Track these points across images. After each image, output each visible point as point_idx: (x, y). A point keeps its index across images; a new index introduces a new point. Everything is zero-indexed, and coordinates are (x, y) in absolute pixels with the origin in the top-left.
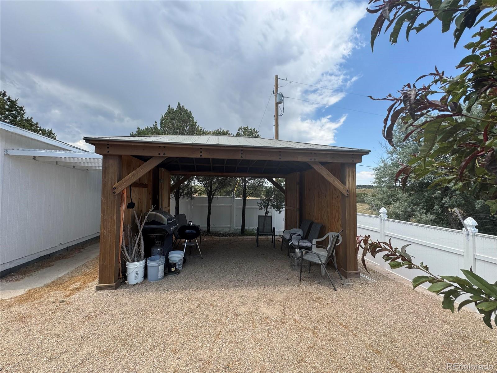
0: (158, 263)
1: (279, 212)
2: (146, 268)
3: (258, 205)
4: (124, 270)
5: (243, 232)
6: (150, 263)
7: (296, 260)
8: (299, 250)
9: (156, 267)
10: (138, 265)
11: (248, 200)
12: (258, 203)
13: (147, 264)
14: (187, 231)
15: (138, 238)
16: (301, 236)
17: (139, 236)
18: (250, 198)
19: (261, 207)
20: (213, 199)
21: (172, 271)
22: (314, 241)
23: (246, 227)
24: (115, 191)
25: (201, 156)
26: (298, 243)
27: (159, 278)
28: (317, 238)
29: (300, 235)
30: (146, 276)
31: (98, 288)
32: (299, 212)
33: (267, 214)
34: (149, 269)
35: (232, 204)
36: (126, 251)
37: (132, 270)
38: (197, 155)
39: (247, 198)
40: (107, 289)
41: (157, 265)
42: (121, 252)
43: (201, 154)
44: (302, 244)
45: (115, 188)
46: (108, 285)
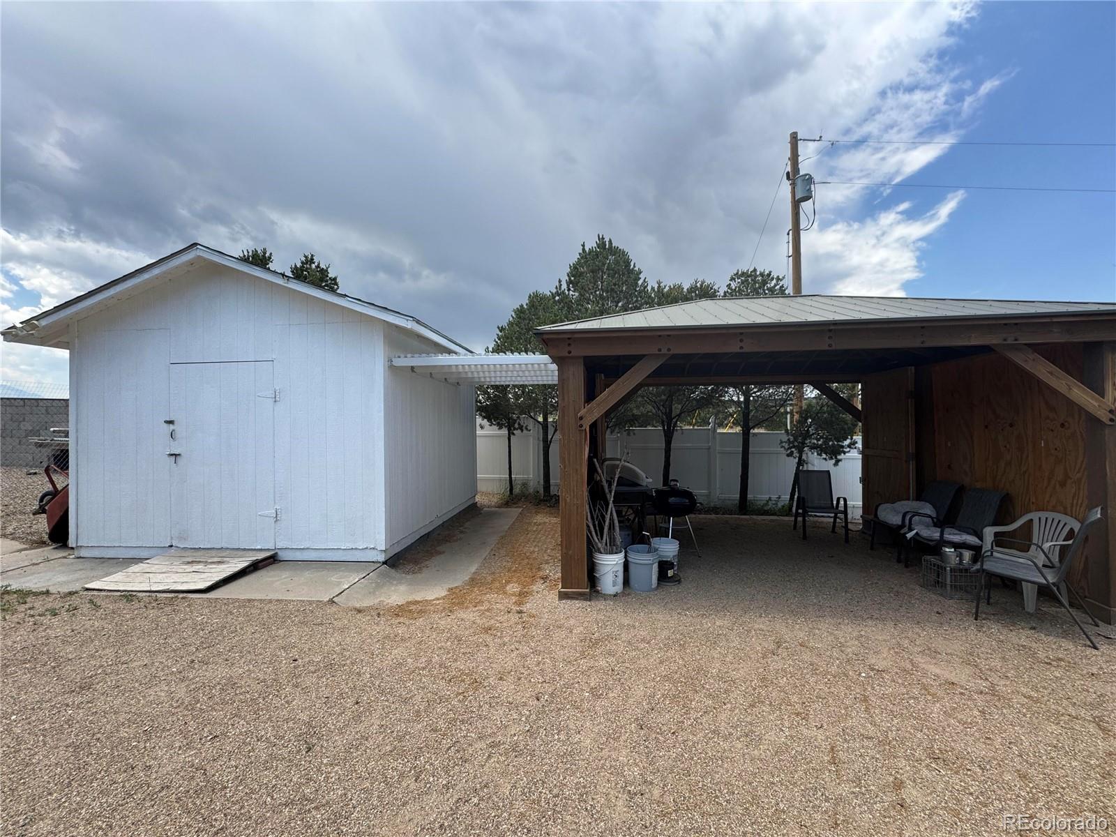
0: (652, 559)
1: (833, 461)
2: (626, 566)
3: (782, 447)
4: (592, 569)
5: (744, 505)
6: (633, 557)
7: (949, 572)
8: (953, 550)
9: (650, 566)
10: (617, 560)
11: (755, 434)
12: (782, 442)
13: (630, 559)
14: (672, 500)
15: (609, 513)
16: (932, 518)
17: (610, 510)
18: (762, 431)
19: (789, 451)
20: (675, 432)
21: (669, 575)
22: (989, 532)
23: (750, 496)
24: (582, 422)
25: (741, 348)
26: (938, 534)
27: (653, 587)
28: (992, 526)
29: (930, 516)
30: (626, 582)
31: (563, 596)
32: (914, 462)
33: (801, 468)
34: (632, 568)
35: (710, 444)
36: (594, 533)
37: (608, 569)
38: (734, 348)
39: (752, 431)
40: (577, 599)
41: (650, 562)
42: (587, 536)
43: (741, 344)
44: (952, 537)
45: (581, 418)
46: (578, 592)
